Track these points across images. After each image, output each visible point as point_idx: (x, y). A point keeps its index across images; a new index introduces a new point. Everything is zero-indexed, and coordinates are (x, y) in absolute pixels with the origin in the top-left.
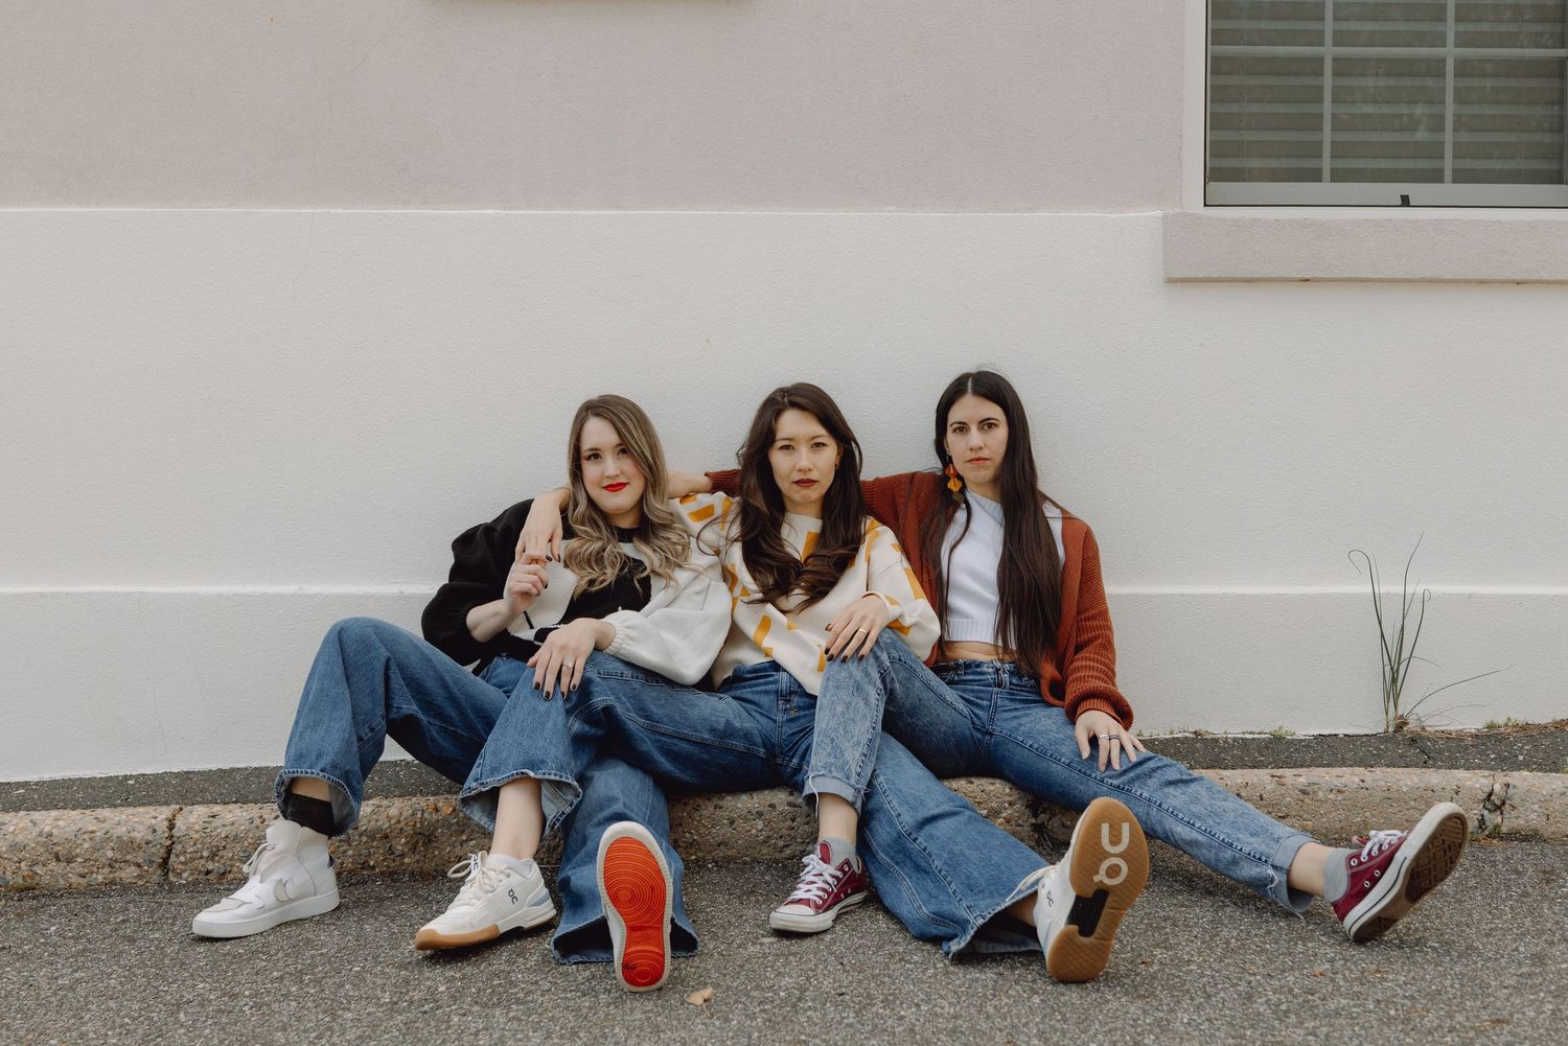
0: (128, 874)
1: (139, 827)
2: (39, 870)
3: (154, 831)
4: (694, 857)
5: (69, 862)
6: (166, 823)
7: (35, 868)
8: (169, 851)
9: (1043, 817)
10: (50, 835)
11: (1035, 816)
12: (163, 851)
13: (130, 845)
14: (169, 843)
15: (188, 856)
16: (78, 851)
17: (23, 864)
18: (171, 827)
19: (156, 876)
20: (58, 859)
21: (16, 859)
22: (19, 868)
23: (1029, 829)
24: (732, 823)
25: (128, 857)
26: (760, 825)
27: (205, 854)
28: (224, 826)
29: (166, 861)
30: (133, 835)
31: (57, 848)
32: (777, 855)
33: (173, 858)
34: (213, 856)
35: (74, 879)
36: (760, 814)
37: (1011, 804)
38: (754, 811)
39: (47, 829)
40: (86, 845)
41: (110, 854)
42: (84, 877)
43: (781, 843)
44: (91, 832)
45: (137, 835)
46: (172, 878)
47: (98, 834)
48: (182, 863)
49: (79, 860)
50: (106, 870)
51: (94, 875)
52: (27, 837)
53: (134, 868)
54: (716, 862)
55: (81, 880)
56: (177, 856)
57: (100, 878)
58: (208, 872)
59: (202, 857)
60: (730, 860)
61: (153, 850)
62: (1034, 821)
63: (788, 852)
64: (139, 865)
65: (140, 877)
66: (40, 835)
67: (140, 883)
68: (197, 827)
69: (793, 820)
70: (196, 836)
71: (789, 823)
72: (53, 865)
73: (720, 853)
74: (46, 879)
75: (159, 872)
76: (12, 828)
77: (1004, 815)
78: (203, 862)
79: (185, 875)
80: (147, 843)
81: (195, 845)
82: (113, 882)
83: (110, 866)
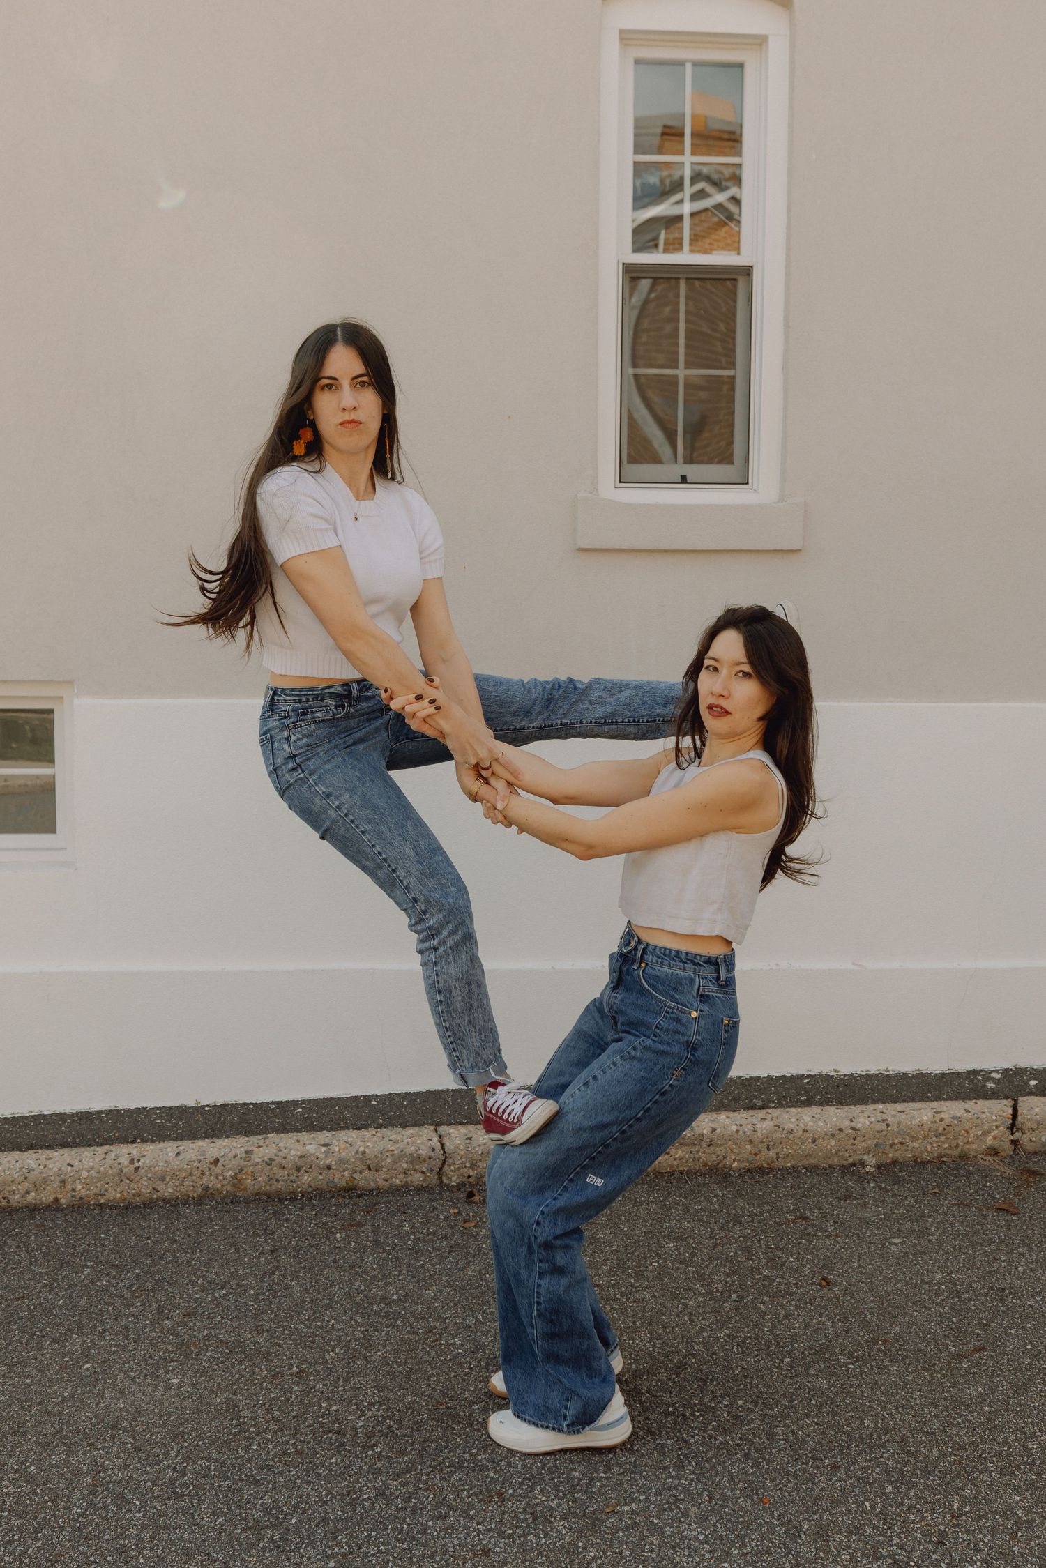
0: (417, 1179)
1: (422, 1147)
2: (357, 1176)
3: (433, 1150)
4: (789, 1164)
5: (377, 1170)
6: (439, 1144)
7: (354, 1175)
8: (444, 1163)
9: (1017, 1135)
10: (364, 1153)
11: (1012, 1134)
12: (440, 1163)
13: (416, 1159)
14: (443, 1158)
15: (457, 1166)
16: (383, 1164)
17: (346, 1173)
18: (443, 1146)
19: (435, 1181)
20: (370, 1169)
21: (341, 1170)
22: (343, 1175)
23: (1009, 1143)
24: (814, 1141)
25: (417, 1167)
26: (833, 1142)
27: (468, 1165)
28: (479, 1146)
29: (441, 1169)
30: (420, 1152)
31: (369, 1162)
32: (844, 1162)
33: (446, 1167)
34: (473, 1166)
35: (381, 1183)
36: (833, 1135)
37: (997, 1127)
38: (829, 1134)
39: (361, 1149)
40: (389, 1160)
41: (405, 1166)
42: (386, 1180)
43: (847, 1154)
44: (393, 1151)
45: (424, 1152)
46: (445, 1180)
47: (396, 1152)
48: (452, 1171)
49: (384, 1169)
50: (402, 1176)
51: (394, 1180)
52: (349, 1154)
53: (419, 1174)
54: (806, 1168)
55: (384, 1183)
56: (449, 1166)
57: (398, 1182)
58: (469, 1177)
59: (466, 1167)
60: (816, 1167)
61: (434, 1163)
62: (1012, 1138)
63: (851, 1160)
64: (423, 1172)
65: (425, 1180)
66: (357, 1152)
67: (425, 1185)
68: (462, 1147)
69: (854, 1139)
70: (462, 1153)
71: (852, 1141)
72: (366, 1172)
73: (805, 1162)
74: (362, 1183)
75: (436, 1177)
76: (337, 1149)
77: (993, 1134)
78: (466, 1170)
79: (454, 1179)
80: (430, 1158)
81: (461, 1158)
82: (406, 1185)
83: (405, 1173)
